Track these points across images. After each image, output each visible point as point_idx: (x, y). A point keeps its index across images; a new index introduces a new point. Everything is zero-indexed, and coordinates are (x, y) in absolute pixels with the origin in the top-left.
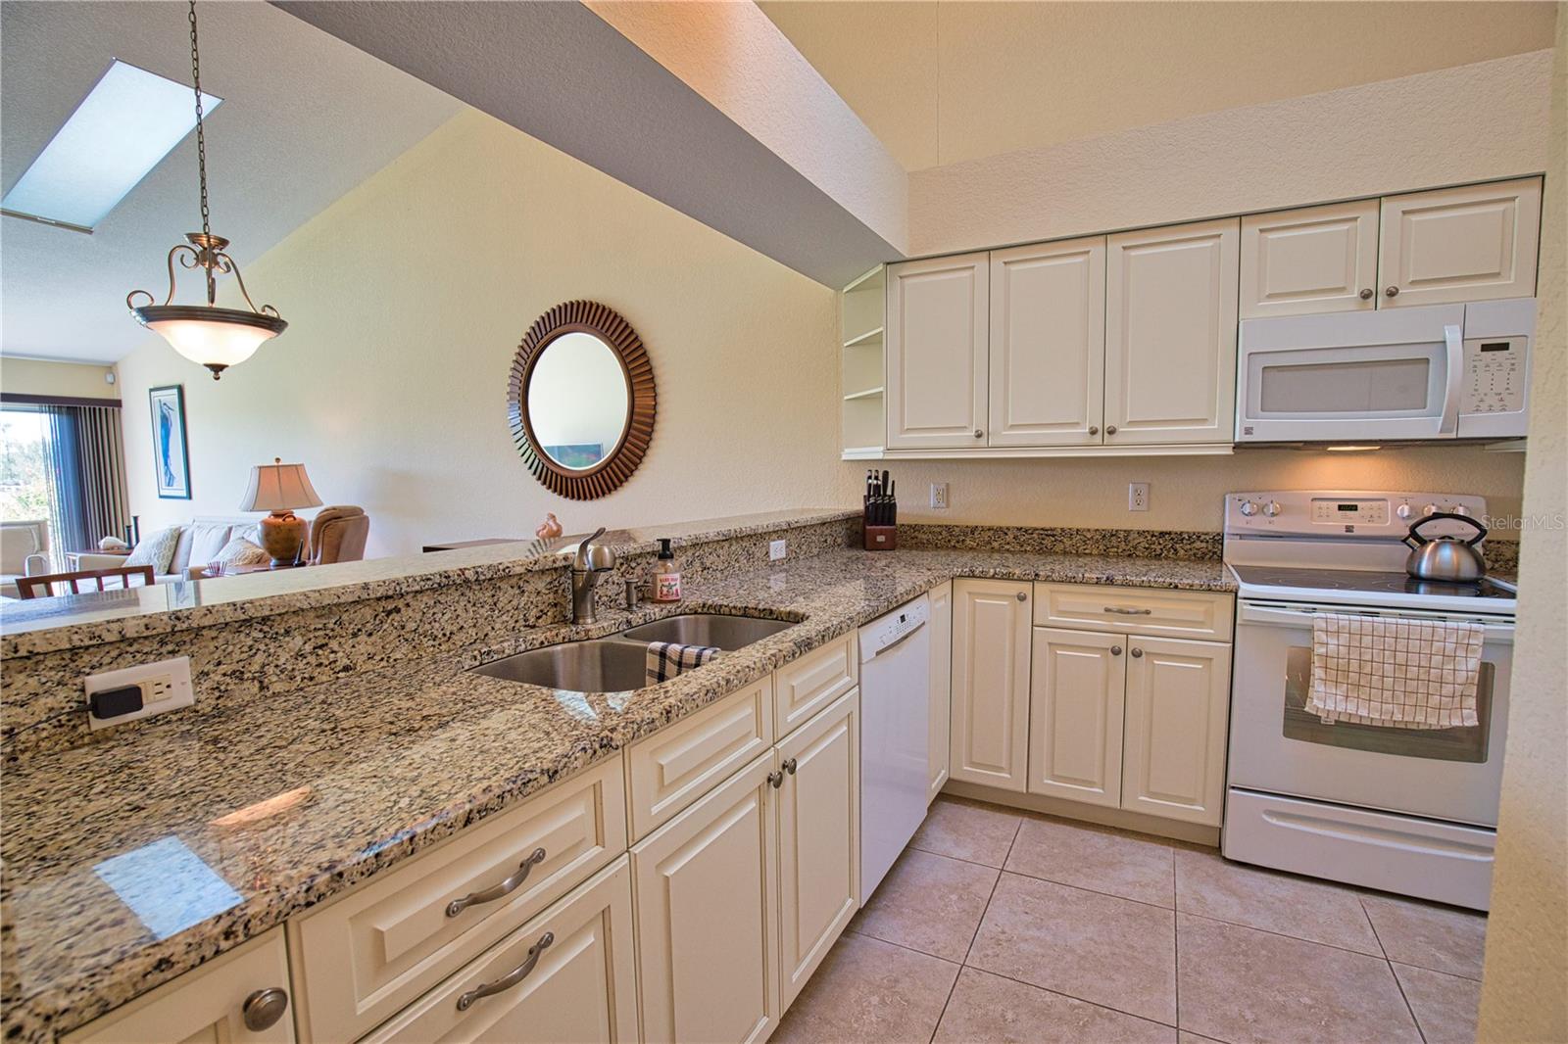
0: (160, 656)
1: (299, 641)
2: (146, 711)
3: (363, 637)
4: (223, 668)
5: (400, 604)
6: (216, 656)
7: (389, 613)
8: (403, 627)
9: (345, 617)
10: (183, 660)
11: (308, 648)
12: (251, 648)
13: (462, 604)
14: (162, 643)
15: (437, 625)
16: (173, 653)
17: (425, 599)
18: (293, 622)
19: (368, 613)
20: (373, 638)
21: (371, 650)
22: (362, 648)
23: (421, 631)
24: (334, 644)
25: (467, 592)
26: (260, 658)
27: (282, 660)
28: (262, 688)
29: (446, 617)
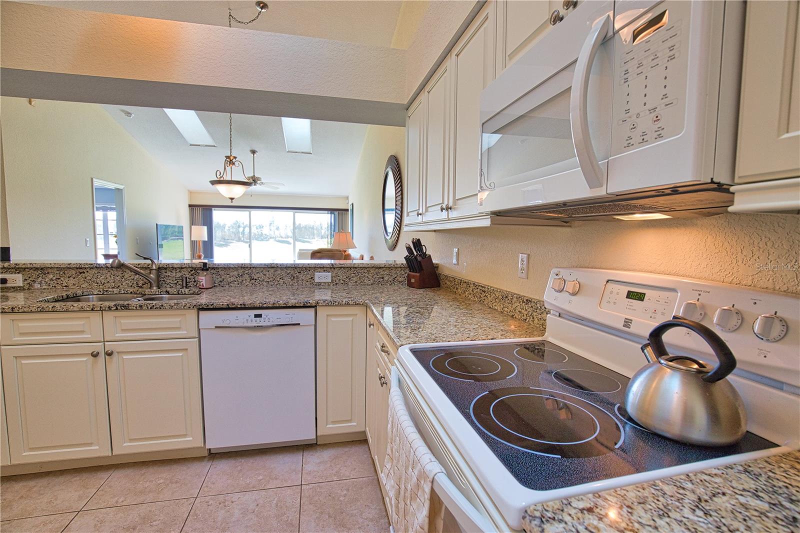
0: (15, 273)
1: (51, 276)
2: (8, 285)
3: (71, 278)
4: (30, 279)
5: (85, 271)
6: (29, 275)
7: (81, 273)
8: (86, 278)
9: (66, 272)
10: (20, 275)
11: (54, 278)
12: (38, 275)
13: (109, 274)
14: (16, 270)
15: (98, 279)
16: (18, 273)
17: (94, 271)
18: (50, 270)
19: (74, 272)
20: (75, 279)
21: (75, 283)
22: (71, 282)
23: (92, 280)
24: (62, 279)
25: (111, 271)
26: (40, 278)
27: (46, 280)
29: (103, 277)
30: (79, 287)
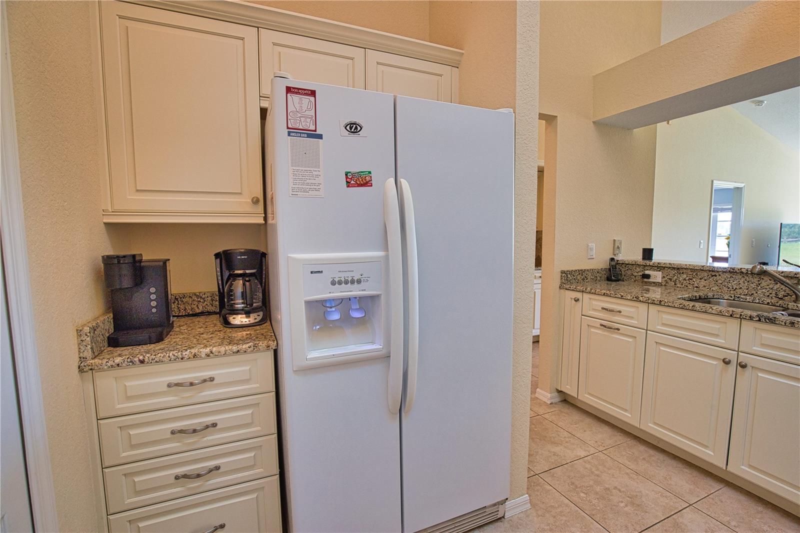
0: (657, 271)
1: (685, 276)
2: (651, 280)
3: (703, 280)
4: (668, 277)
5: (717, 274)
6: (667, 274)
7: (713, 276)
8: (717, 281)
9: (698, 273)
10: (660, 273)
11: (687, 278)
12: (674, 274)
14: (658, 268)
15: (730, 284)
16: (659, 271)
17: (727, 275)
18: (685, 271)
19: (706, 274)
20: (705, 282)
21: (705, 285)
22: (702, 283)
23: (723, 284)
24: (694, 280)
26: (675, 277)
27: (680, 280)
28: (675, 284)
29: (734, 283)
30: (708, 290)
